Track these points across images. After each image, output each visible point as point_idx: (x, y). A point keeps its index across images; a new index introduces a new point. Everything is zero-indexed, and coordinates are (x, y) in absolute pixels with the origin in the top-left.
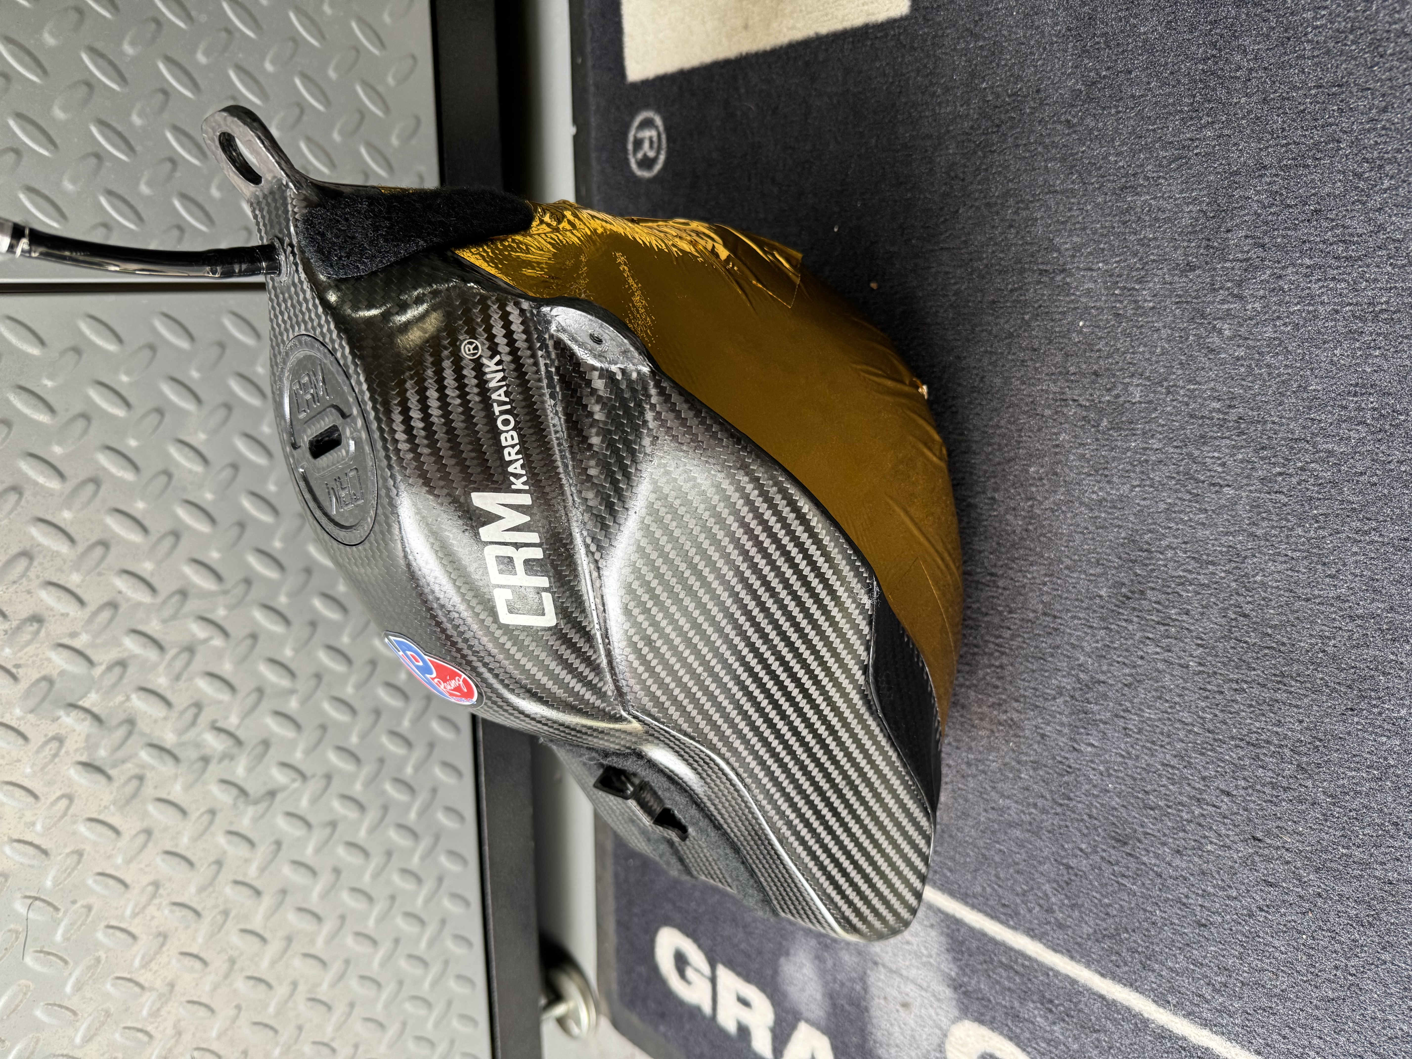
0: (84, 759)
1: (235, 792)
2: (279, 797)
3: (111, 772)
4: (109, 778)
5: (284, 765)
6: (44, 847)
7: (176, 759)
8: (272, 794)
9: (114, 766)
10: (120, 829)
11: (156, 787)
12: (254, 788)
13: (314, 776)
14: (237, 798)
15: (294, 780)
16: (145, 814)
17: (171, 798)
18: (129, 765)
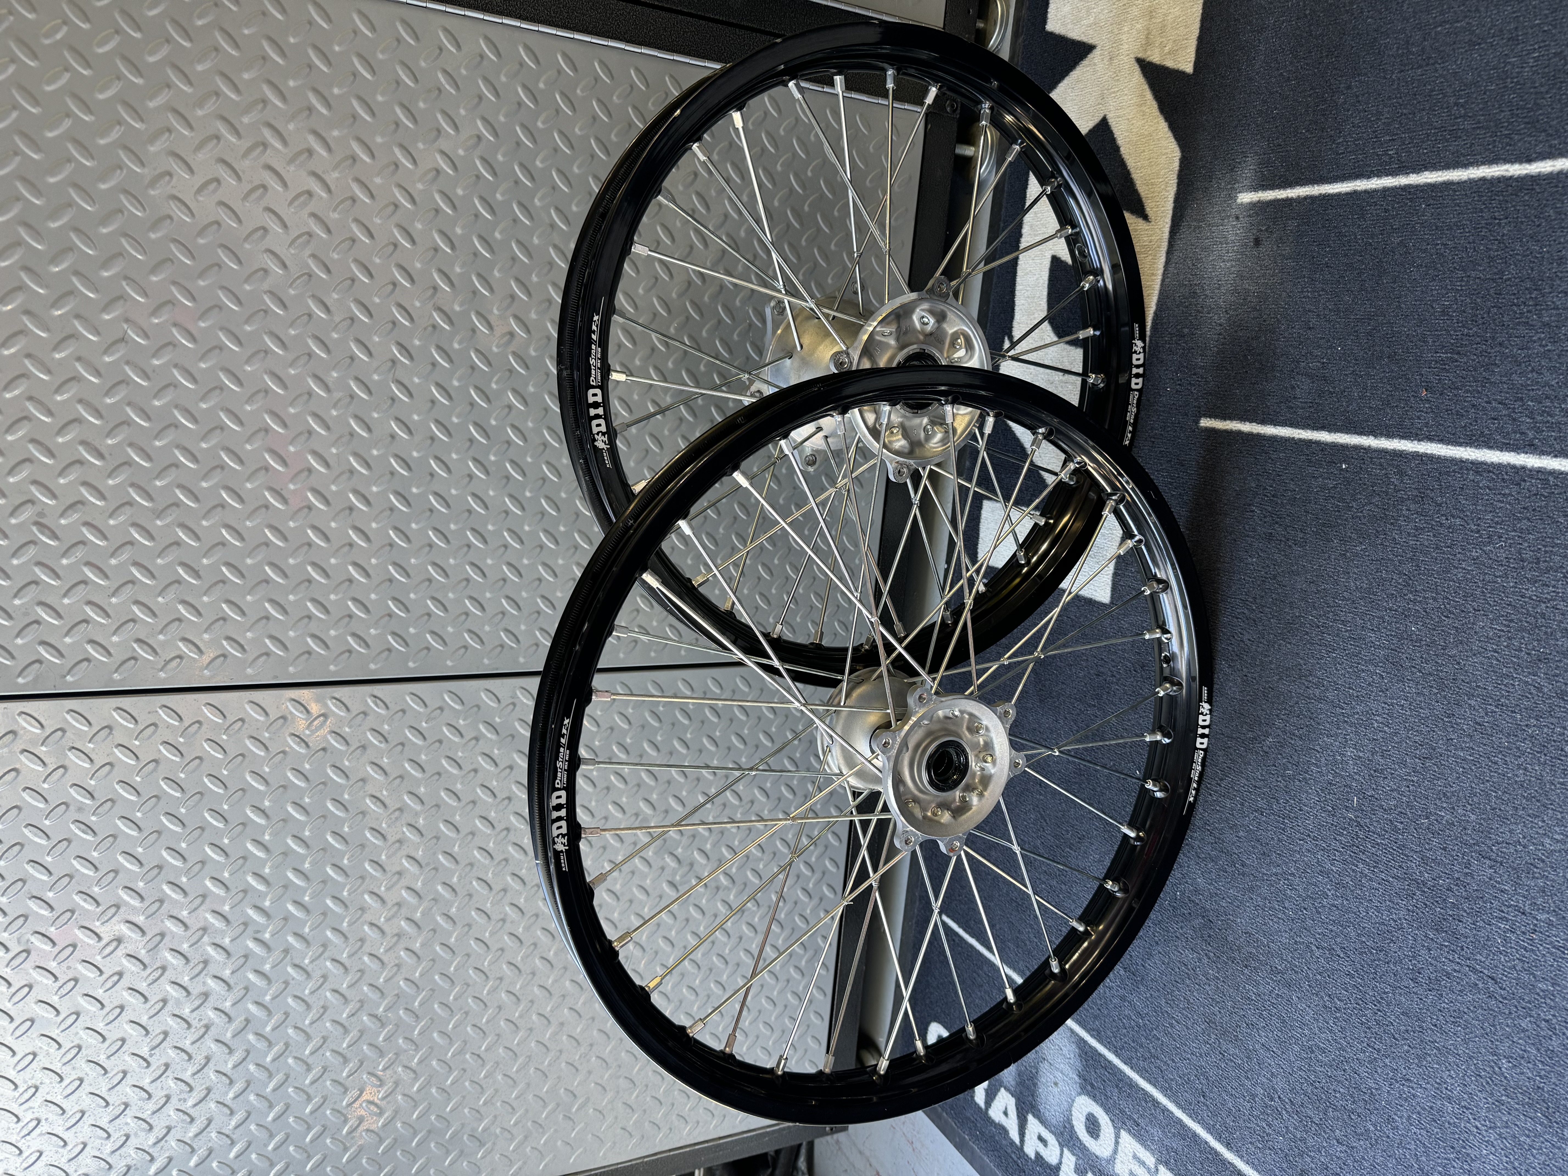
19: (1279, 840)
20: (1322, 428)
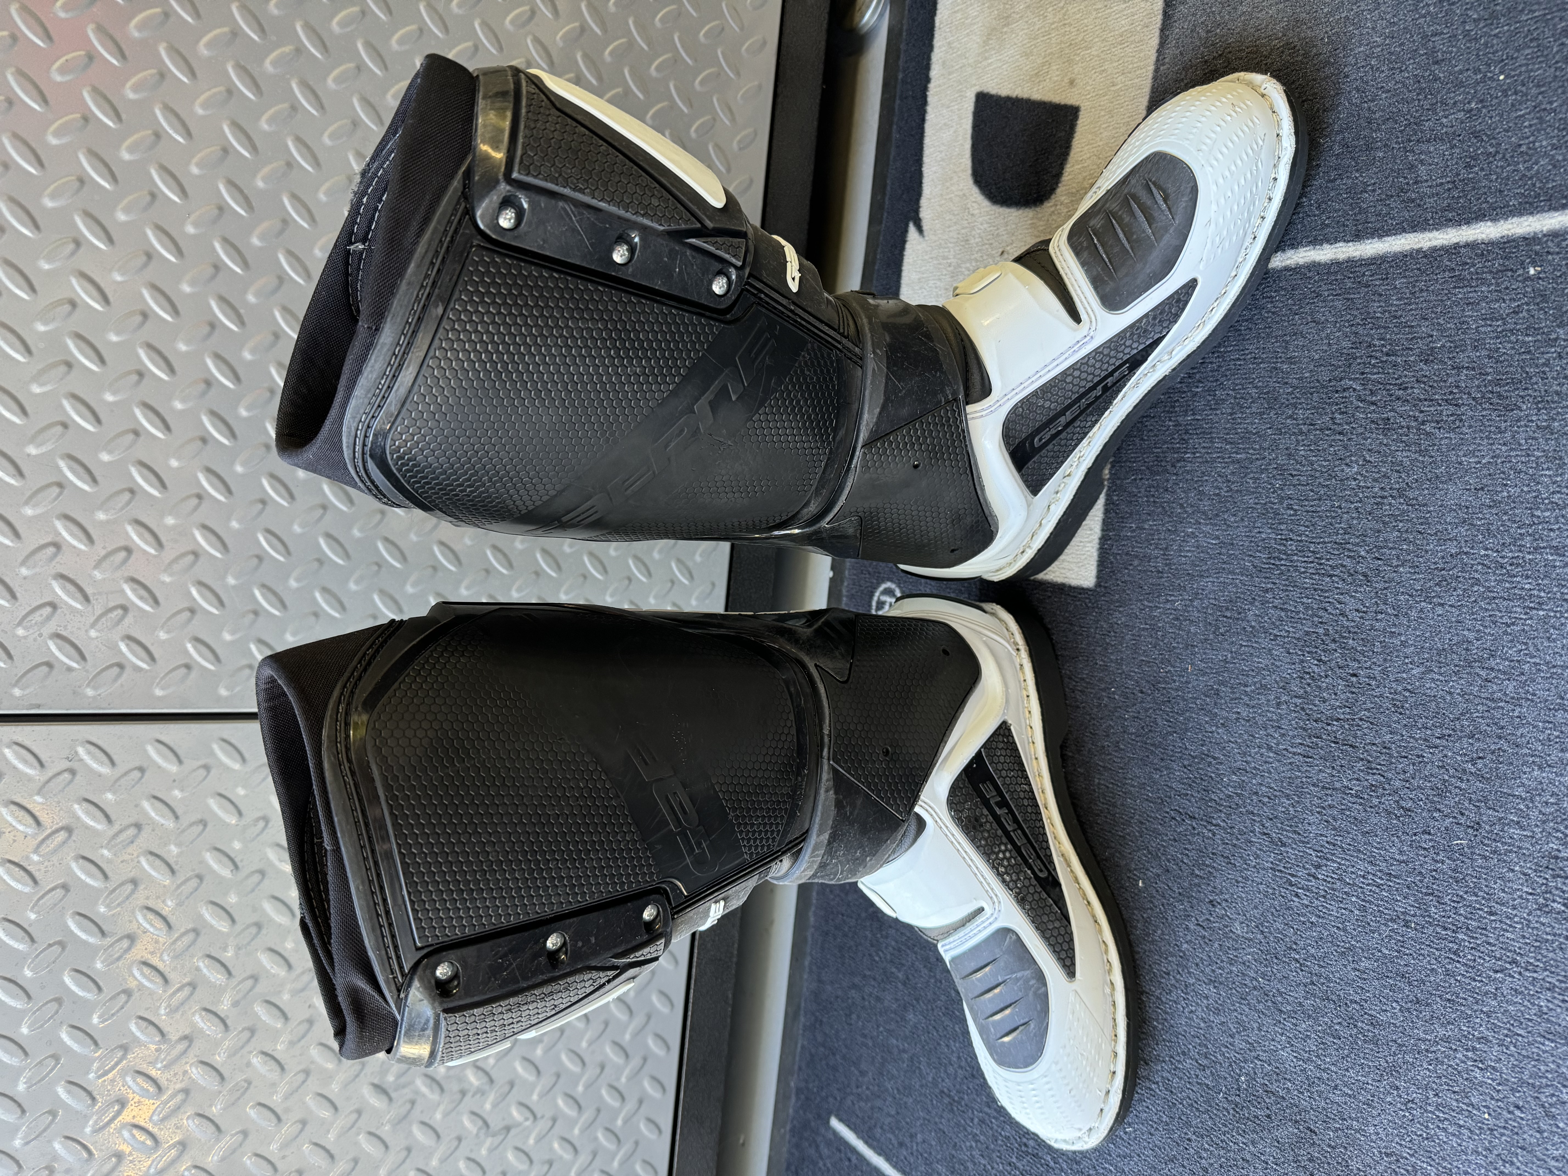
0: (376, 1081)
1: (480, 1123)
2: (513, 1132)
3: (394, 1095)
4: (390, 1099)
5: (522, 1104)
6: (332, 1152)
7: (442, 1090)
8: (508, 1129)
9: (396, 1090)
10: (389, 1144)
11: (422, 1112)
12: (496, 1123)
13: (542, 1117)
14: (480, 1129)
15: (527, 1119)
16: (410, 1133)
17: (431, 1123)
18: (406, 1091)
19: (1448, 973)
20: (1480, 217)
